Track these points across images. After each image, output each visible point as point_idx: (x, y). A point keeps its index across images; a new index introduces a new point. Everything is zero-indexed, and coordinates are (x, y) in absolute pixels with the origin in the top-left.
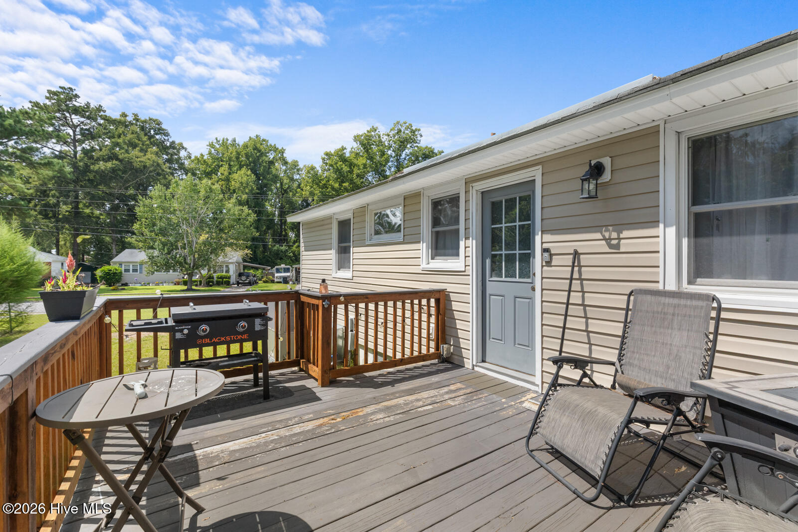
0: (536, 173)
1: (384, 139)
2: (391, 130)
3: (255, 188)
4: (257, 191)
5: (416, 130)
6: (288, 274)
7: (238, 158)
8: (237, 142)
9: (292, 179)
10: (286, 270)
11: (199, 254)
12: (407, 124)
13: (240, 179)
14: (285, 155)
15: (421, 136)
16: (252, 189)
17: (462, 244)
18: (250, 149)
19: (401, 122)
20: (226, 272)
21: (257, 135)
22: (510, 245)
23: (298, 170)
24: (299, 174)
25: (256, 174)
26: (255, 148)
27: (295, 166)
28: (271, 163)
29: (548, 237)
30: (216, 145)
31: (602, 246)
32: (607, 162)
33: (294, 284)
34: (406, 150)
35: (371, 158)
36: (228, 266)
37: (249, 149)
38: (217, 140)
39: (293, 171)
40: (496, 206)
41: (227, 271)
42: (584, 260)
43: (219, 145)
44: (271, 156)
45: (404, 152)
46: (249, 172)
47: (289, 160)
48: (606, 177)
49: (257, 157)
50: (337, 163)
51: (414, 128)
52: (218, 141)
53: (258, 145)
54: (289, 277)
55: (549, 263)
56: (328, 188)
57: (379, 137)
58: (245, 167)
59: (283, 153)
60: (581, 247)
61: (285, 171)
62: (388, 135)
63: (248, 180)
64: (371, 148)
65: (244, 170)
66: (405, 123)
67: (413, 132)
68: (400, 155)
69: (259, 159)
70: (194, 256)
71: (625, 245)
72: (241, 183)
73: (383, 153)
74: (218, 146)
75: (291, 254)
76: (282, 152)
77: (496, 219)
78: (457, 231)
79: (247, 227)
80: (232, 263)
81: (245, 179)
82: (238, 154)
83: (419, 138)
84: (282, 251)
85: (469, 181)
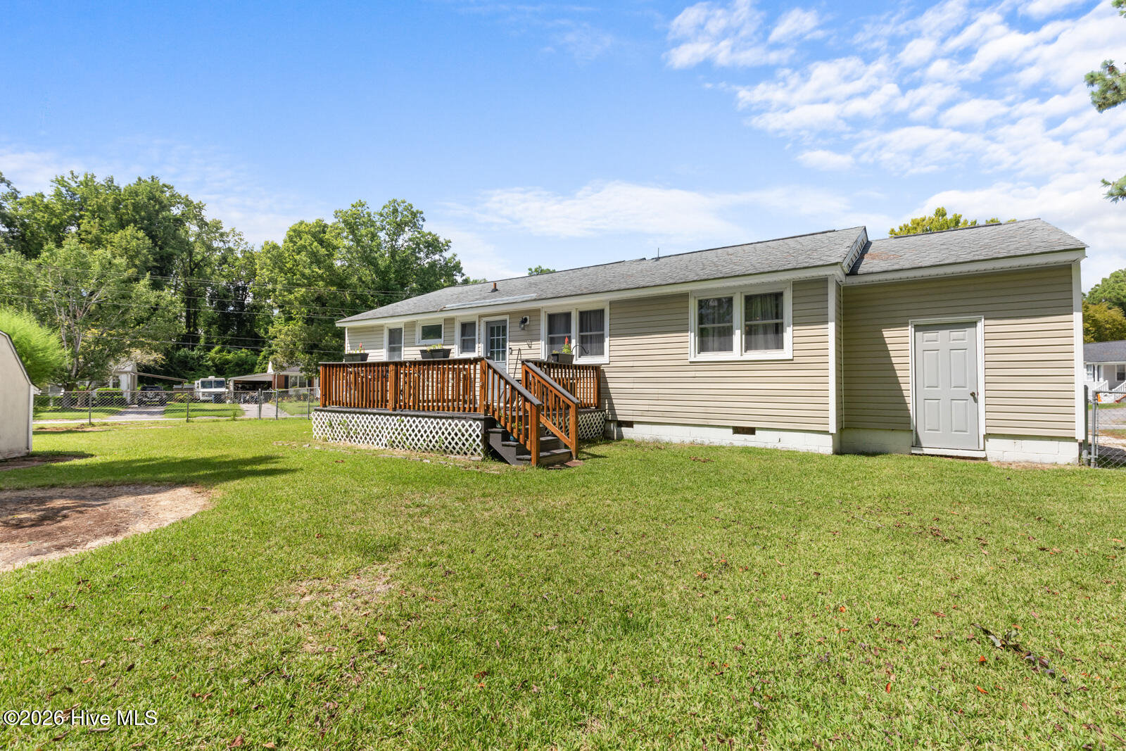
0: (507, 317)
1: (376, 218)
2: (384, 207)
3: (152, 259)
4: (155, 264)
5: (417, 212)
6: (223, 390)
7: (116, 209)
8: (115, 184)
9: (209, 248)
10: (220, 384)
11: (85, 358)
12: (406, 204)
13: (124, 243)
14: (203, 213)
15: (424, 220)
16: (147, 259)
17: (477, 346)
18: (142, 199)
19: (399, 200)
20: (114, 387)
21: (153, 177)
22: (498, 347)
23: (222, 235)
24: (223, 241)
25: (152, 237)
26: (152, 197)
27: (217, 229)
28: (179, 222)
29: (511, 344)
30: (70, 182)
31: (527, 347)
32: (528, 317)
33: (233, 403)
34: (405, 235)
35: (358, 241)
36: (118, 377)
37: (140, 198)
38: (73, 174)
39: (213, 235)
40: (492, 329)
41: (117, 385)
42: (522, 352)
43: (76, 182)
44: (176, 211)
45: (401, 237)
46: (141, 234)
47: (208, 219)
48: (528, 323)
49: (155, 211)
50: (312, 244)
51: (414, 210)
52: (74, 176)
53: (158, 194)
54: (224, 393)
55: (511, 354)
56: (295, 274)
57: (369, 216)
58: (132, 224)
59: (201, 209)
60: (521, 347)
61: (199, 236)
62: (382, 215)
63: (138, 245)
64: (358, 229)
65: (130, 230)
66: (404, 202)
67: (414, 215)
68: (396, 241)
69: (157, 215)
70: (78, 359)
71: (533, 347)
72: (126, 249)
73: (374, 236)
74: (74, 185)
75: (210, 363)
76: (200, 207)
77: (492, 335)
78: (475, 339)
79: (170, 321)
80: (126, 372)
81: (134, 243)
82: (118, 202)
83: (421, 223)
84: (193, 359)
85: (480, 317)
